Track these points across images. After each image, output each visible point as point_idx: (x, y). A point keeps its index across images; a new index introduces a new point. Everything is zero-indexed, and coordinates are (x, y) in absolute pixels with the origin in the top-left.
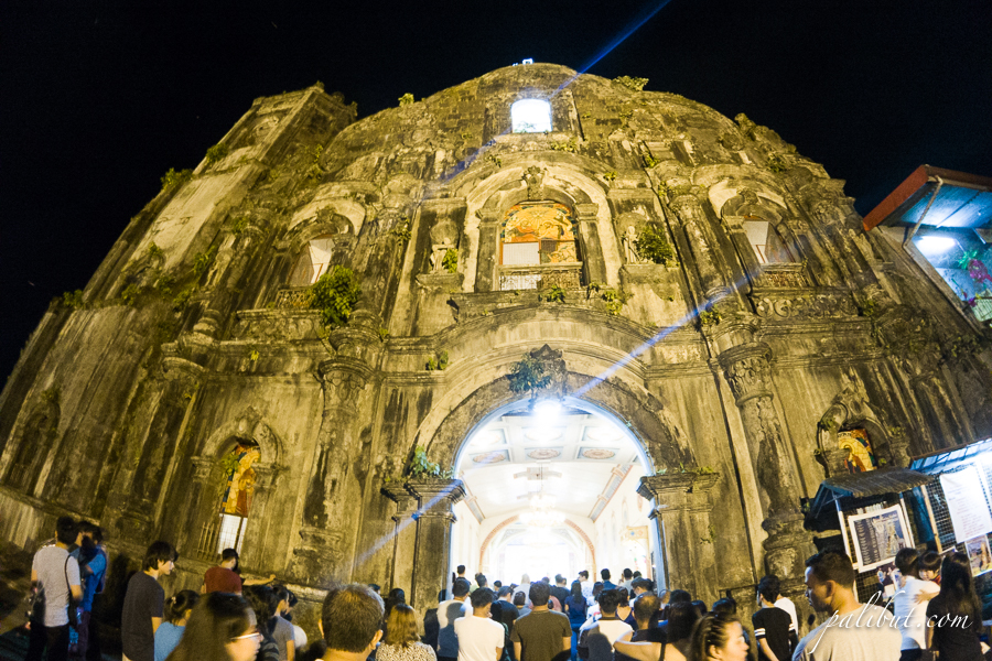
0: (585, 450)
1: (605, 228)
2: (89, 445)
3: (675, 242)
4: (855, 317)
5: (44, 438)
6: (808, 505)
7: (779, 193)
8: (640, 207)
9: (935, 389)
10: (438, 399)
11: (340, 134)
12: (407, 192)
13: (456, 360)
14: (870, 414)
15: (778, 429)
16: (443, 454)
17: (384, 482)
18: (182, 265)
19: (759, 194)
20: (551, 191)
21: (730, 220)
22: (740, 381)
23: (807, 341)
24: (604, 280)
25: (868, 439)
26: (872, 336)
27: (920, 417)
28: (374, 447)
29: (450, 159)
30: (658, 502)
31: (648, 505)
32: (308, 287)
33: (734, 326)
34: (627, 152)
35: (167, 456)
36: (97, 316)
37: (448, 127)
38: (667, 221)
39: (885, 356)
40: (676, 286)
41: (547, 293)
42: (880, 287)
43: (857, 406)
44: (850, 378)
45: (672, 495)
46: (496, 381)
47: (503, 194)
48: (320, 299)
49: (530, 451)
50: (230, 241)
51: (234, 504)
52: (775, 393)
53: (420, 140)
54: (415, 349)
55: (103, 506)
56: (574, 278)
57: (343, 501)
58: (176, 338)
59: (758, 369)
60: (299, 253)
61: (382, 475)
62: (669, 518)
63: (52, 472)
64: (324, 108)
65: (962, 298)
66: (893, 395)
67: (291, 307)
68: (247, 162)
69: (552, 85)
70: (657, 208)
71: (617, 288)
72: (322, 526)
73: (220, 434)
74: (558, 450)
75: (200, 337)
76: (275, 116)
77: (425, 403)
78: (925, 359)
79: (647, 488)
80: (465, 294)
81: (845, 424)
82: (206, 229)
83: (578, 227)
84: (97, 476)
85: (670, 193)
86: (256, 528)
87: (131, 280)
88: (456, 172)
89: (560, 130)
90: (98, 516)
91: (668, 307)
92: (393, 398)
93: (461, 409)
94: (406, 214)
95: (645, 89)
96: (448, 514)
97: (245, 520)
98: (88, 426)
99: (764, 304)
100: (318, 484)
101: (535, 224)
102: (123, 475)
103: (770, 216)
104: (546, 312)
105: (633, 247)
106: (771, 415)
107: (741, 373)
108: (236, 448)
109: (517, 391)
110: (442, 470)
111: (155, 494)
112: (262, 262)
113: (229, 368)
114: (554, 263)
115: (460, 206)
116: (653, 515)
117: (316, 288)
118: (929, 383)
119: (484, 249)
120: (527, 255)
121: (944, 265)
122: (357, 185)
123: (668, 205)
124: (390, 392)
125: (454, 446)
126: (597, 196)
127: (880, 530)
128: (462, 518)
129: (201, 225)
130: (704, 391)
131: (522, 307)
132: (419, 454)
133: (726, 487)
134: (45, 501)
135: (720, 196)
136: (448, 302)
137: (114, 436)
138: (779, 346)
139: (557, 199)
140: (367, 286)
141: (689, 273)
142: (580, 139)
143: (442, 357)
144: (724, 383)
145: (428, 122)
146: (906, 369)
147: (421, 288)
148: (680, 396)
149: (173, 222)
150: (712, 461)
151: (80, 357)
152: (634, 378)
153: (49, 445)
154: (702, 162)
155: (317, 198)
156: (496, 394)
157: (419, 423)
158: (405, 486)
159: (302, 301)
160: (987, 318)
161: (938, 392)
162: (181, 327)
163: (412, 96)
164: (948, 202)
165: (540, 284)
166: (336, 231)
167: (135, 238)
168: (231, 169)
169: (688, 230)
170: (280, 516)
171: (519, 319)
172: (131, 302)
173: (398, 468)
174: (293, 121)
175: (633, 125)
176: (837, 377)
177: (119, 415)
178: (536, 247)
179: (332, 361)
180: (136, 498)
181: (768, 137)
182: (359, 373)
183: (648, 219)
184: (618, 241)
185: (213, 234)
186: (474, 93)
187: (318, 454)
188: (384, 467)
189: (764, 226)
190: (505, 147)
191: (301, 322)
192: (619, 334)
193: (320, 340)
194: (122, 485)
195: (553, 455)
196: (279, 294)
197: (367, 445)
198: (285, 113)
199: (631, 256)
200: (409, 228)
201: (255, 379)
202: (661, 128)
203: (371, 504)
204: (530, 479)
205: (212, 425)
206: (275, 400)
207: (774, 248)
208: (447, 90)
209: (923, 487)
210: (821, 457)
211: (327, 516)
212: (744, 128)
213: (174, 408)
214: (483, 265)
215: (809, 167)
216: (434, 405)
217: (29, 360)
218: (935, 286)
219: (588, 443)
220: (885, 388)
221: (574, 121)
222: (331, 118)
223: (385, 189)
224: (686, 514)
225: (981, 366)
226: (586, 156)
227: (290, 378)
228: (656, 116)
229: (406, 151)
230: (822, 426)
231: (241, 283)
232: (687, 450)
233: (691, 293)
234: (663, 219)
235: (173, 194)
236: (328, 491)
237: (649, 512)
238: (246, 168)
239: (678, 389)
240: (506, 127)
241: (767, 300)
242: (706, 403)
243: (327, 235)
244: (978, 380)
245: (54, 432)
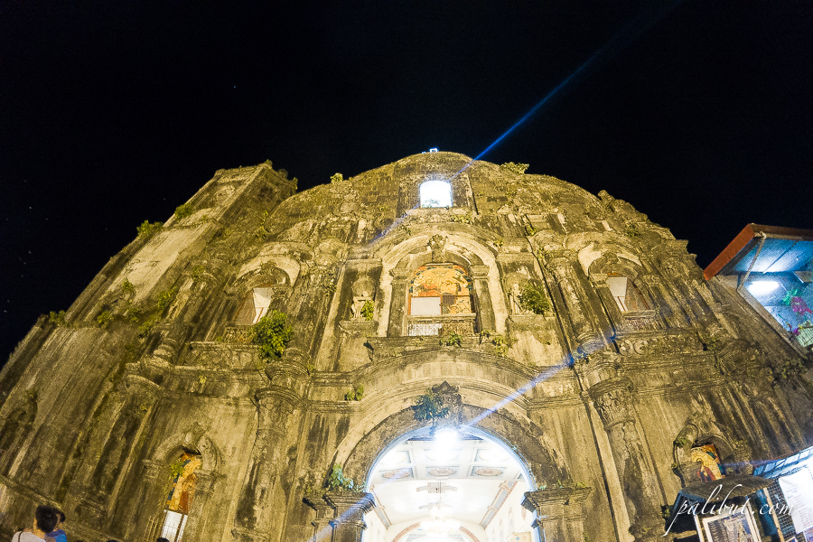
0: (477, 469)
1: (494, 286)
2: (58, 441)
3: (551, 296)
4: (701, 352)
5: (22, 429)
6: (668, 511)
7: (635, 253)
8: (523, 268)
9: (771, 407)
10: (354, 426)
11: (283, 204)
12: (335, 252)
13: (370, 392)
14: (716, 431)
15: (640, 447)
16: (357, 471)
17: (306, 493)
18: (149, 300)
19: (618, 255)
20: (450, 254)
21: (596, 277)
22: (607, 409)
23: (662, 374)
24: (494, 329)
25: (717, 453)
26: (715, 367)
27: (759, 430)
28: (299, 463)
29: (370, 227)
30: (539, 513)
31: (531, 516)
32: (251, 327)
33: (601, 364)
34: (511, 223)
35: (123, 458)
36: (75, 334)
37: (369, 201)
38: (544, 279)
39: (727, 382)
40: (553, 333)
41: (446, 339)
42: (720, 326)
43: (706, 426)
44: (699, 402)
45: (552, 507)
46: (403, 411)
47: (412, 256)
48: (259, 336)
49: (430, 469)
50: (189, 283)
51: (177, 502)
52: (637, 419)
53: (346, 211)
54: (336, 383)
55: (65, 492)
56: (469, 326)
57: (270, 507)
58: (138, 360)
59: (622, 399)
60: (244, 299)
61: (304, 487)
62: (550, 526)
63: (26, 458)
64: (272, 181)
65: (788, 329)
66: (735, 414)
67: (236, 341)
68: (207, 220)
69: (453, 170)
70: (537, 268)
71: (504, 334)
72: (251, 527)
73: (170, 443)
74: (454, 469)
75: (158, 360)
76: (232, 185)
77: (343, 428)
78: (761, 383)
79: (530, 502)
80: (379, 339)
81: (696, 441)
82: (171, 272)
83: (472, 285)
84: (63, 467)
85: (547, 257)
86: (194, 524)
87: (106, 307)
88: (375, 239)
89: (459, 206)
90: (60, 500)
91: (546, 350)
92: (317, 422)
93: (373, 434)
94: (333, 271)
95: (526, 172)
96: (359, 522)
97: (186, 517)
98: (60, 424)
99: (626, 345)
100: (249, 491)
101: (438, 282)
102: (85, 470)
103: (628, 272)
104: (446, 355)
105: (518, 301)
106: (634, 437)
107: (608, 402)
108: (182, 456)
109: (420, 420)
110: (355, 484)
111: (110, 488)
112: (213, 304)
113: (181, 388)
114: (453, 314)
115: (377, 266)
116: (536, 524)
117: (257, 327)
118: (765, 402)
119: (396, 301)
120: (430, 307)
121: (770, 304)
122: (295, 245)
123: (545, 266)
124: (314, 417)
125: (366, 465)
126: (488, 259)
127: (730, 529)
128: (372, 524)
129: (166, 268)
130: (577, 419)
131: (426, 351)
132: (337, 470)
133: (597, 499)
134: (18, 482)
135: (588, 257)
136: (365, 345)
137: (80, 435)
138: (639, 379)
139: (455, 261)
140: (299, 328)
141: (563, 321)
142: (475, 213)
143: (359, 391)
144: (594, 411)
145: (353, 197)
146: (745, 392)
147: (343, 332)
148: (557, 423)
149: (144, 264)
150: (585, 477)
151: (59, 367)
152: (518, 409)
153: (25, 436)
154: (573, 230)
155: (262, 254)
156: (402, 422)
157: (337, 444)
158: (324, 497)
159: (244, 337)
160: (810, 343)
161: (773, 409)
162: (143, 351)
163: (341, 175)
164: (770, 252)
165: (441, 331)
166: (276, 281)
167: (113, 273)
168: (194, 226)
169: (562, 286)
170: (216, 516)
171: (423, 360)
172: (104, 326)
173: (318, 482)
174: (246, 191)
175: (517, 202)
176: (688, 402)
177: (86, 418)
178: (438, 301)
179: (266, 389)
180: (94, 490)
181: (625, 208)
182: (289, 400)
183: (530, 277)
184: (505, 296)
185: (175, 277)
186: (390, 175)
187: (251, 466)
188: (306, 480)
189: (624, 280)
190: (415, 219)
191: (243, 355)
192: (506, 372)
193: (258, 370)
194: (83, 477)
195: (451, 472)
196: (226, 330)
197: (293, 460)
198: (240, 183)
199: (516, 308)
200: (335, 282)
201: (201, 398)
202: (539, 204)
203: (295, 511)
204: (430, 492)
205: (164, 434)
206: (217, 418)
207: (633, 299)
208: (369, 172)
209: (765, 489)
210: (677, 470)
211: (256, 518)
212: (606, 202)
213: (133, 418)
214: (394, 314)
215: (658, 231)
216: (350, 430)
217: (16, 363)
218: (764, 321)
219: (479, 463)
220: (728, 408)
221: (470, 199)
222: (276, 190)
223: (317, 250)
224: (564, 524)
225: (806, 384)
226: (480, 227)
227: (231, 401)
228: (535, 194)
229: (335, 219)
230: (677, 444)
231: (195, 319)
232: (564, 469)
233: (565, 338)
234: (541, 277)
235: (146, 241)
236: (258, 498)
237: (532, 521)
238: (206, 226)
239: (555, 417)
240: (415, 203)
241: (628, 342)
242: (580, 427)
243: (269, 285)
244: (806, 395)
245: (31, 426)
